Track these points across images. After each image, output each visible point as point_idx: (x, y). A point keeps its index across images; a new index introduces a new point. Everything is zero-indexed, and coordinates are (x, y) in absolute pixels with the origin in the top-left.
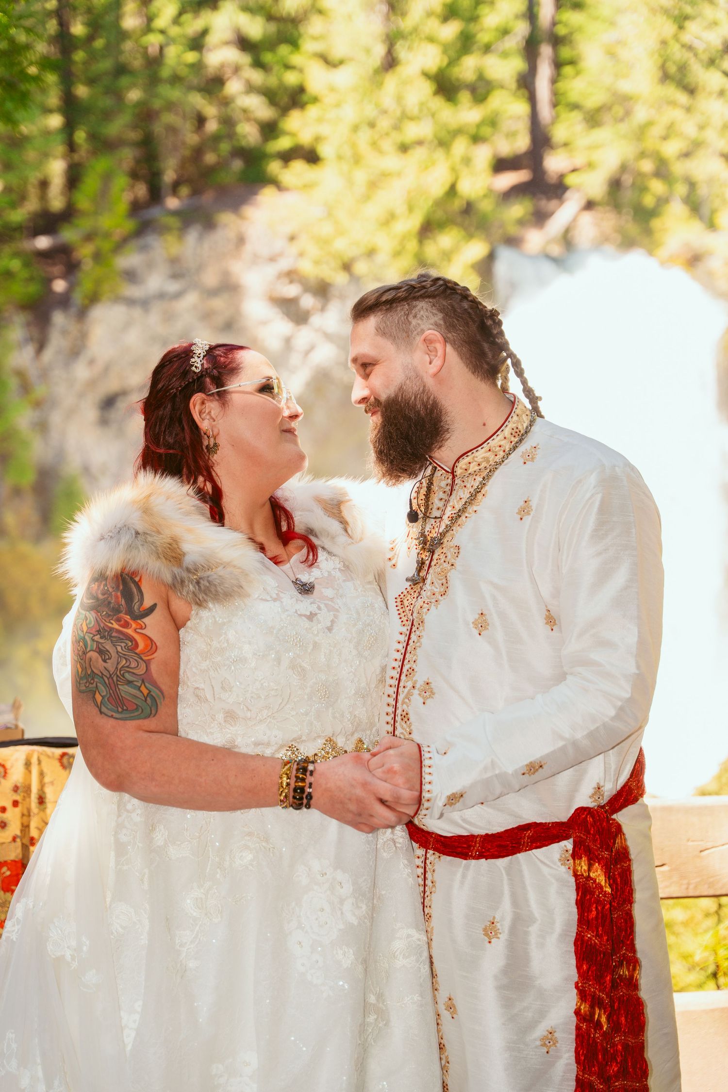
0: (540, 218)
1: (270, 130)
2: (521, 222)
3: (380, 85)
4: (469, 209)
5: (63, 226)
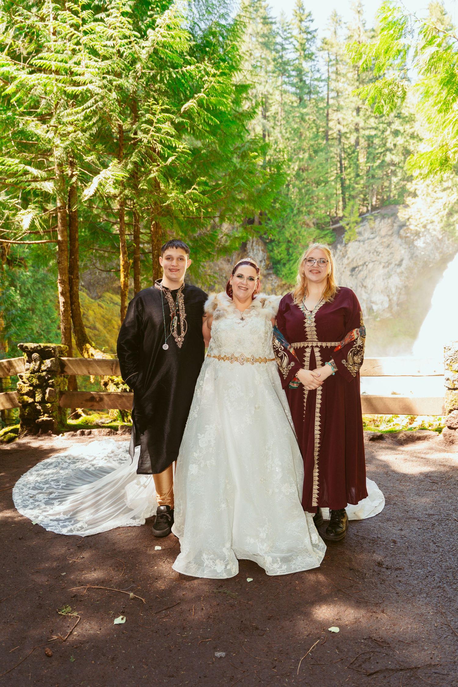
5: (340, 222)
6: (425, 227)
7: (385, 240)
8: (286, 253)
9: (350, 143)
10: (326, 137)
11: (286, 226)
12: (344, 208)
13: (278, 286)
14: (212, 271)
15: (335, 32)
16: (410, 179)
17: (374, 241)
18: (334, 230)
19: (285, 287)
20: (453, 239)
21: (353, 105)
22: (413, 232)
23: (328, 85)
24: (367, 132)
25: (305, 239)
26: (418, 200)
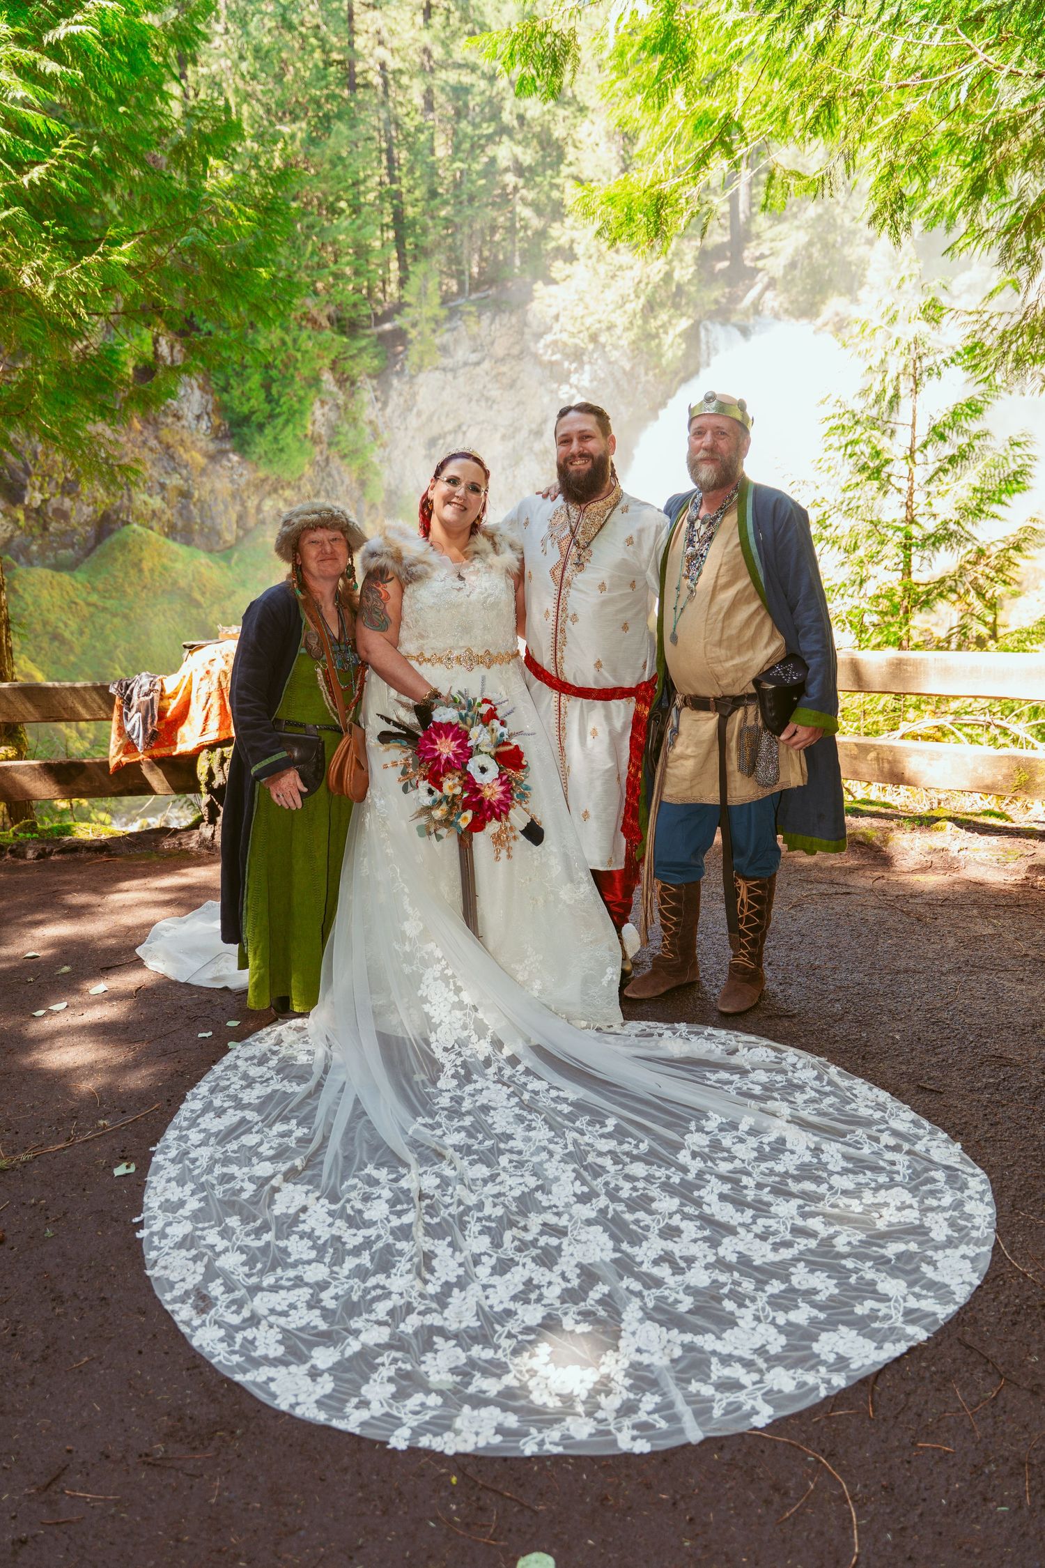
4: (679, 290)
5: (397, 317)
6: (594, 338)
7: (504, 369)
8: (262, 395)
9: (410, 101)
10: (350, 80)
11: (259, 323)
12: (402, 283)
13: (248, 484)
16: (557, 211)
17: (479, 370)
18: (381, 337)
19: (267, 488)
20: (657, 371)
22: (568, 351)
24: (452, 77)
25: (312, 359)
26: (579, 268)
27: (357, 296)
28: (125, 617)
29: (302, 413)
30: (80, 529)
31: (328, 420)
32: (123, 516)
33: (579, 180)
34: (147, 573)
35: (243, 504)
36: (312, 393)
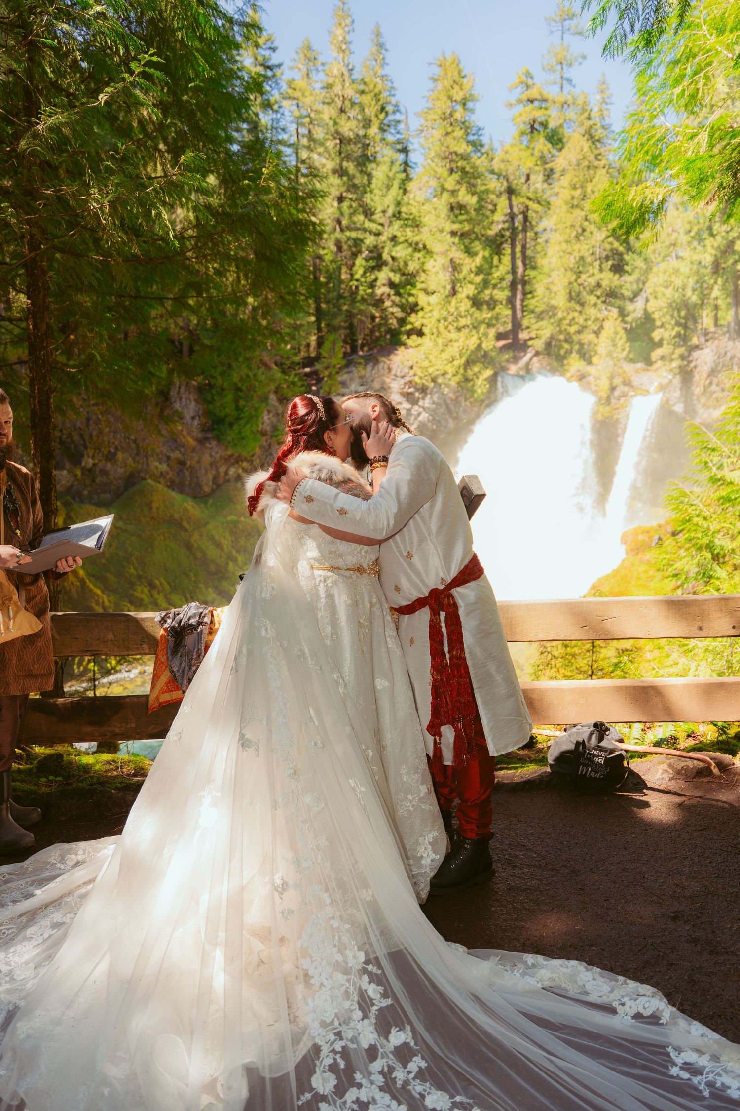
0: (516, 360)
1: (402, 322)
2: (508, 361)
3: (450, 303)
4: (486, 355)
5: (316, 364)
6: (434, 380)
8: (233, 406)
11: (234, 365)
12: (320, 344)
13: (221, 458)
14: (112, 429)
15: (308, 74)
16: (414, 308)
18: (307, 376)
19: (232, 461)
20: (472, 400)
21: (335, 192)
22: (418, 387)
23: (297, 153)
24: (353, 234)
25: (263, 386)
26: (427, 342)
27: (293, 351)
28: (139, 536)
29: (257, 417)
30: (115, 482)
31: (272, 422)
32: (142, 475)
33: (426, 292)
34: (155, 510)
35: (217, 470)
36: (264, 405)
